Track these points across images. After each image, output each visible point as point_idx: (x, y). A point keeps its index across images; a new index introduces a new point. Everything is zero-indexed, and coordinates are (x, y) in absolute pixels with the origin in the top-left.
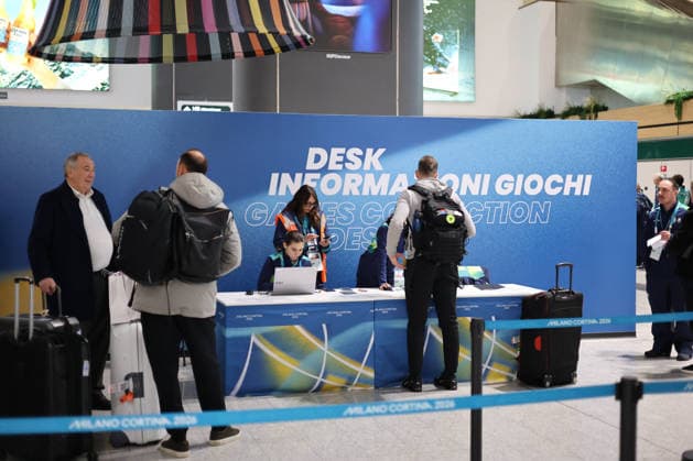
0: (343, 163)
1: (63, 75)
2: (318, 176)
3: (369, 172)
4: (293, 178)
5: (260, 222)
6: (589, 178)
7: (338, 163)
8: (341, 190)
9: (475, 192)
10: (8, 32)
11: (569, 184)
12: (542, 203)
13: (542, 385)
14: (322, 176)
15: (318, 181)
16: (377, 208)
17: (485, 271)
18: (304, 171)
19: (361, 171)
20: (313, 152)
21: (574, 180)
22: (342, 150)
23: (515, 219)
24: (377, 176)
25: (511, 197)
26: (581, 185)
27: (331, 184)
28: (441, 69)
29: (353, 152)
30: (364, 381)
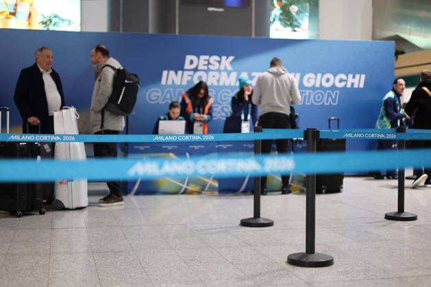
0: (207, 65)
2: (192, 73)
3: (224, 71)
4: (176, 73)
5: (156, 100)
6: (363, 77)
7: (204, 65)
10: (16, 5)
11: (350, 80)
12: (333, 92)
13: (320, 192)
14: (194, 73)
15: (192, 76)
16: (228, 93)
18: (184, 70)
19: (219, 71)
20: (189, 58)
21: (354, 77)
22: (207, 57)
23: (316, 101)
24: (229, 73)
25: (314, 88)
26: (359, 81)
27: (200, 78)
29: (214, 59)
30: (212, 189)
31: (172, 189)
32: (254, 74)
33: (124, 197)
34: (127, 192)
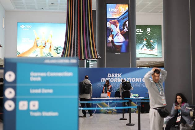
1: (58, 53)
2: (110, 78)
4: (105, 79)
5: (100, 86)
7: (113, 76)
8: (114, 81)
9: (138, 81)
10: (45, 43)
13: (144, 113)
15: (110, 79)
17: (139, 95)
18: (107, 78)
19: (117, 78)
20: (109, 74)
22: (114, 74)
24: (120, 78)
27: (112, 80)
28: (153, 49)
29: (116, 74)
30: (115, 112)
31: (104, 112)
32: (128, 78)
33: (92, 114)
34: (93, 113)
